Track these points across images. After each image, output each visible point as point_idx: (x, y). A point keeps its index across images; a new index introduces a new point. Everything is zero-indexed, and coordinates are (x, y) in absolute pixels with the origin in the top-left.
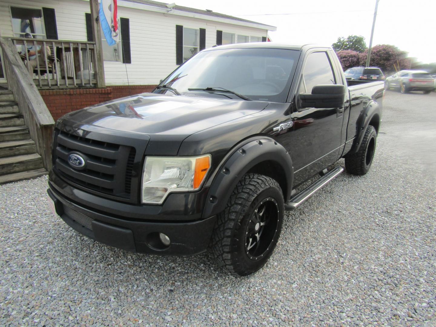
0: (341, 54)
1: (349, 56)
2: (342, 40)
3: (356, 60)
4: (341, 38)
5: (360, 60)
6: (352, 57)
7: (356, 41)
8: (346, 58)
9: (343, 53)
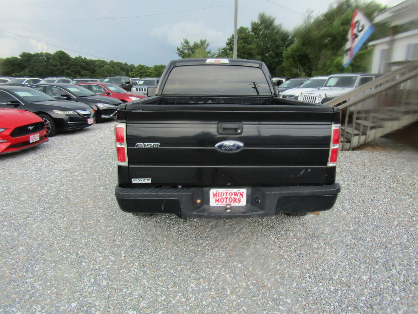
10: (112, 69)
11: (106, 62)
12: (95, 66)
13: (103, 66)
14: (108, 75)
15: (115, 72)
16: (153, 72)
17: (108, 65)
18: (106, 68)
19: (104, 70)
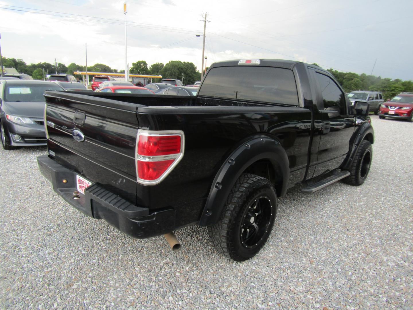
10: (361, 82)
11: (357, 75)
12: (344, 79)
13: (352, 79)
14: (356, 88)
15: (363, 86)
16: (399, 87)
17: (358, 78)
18: (355, 81)
19: (352, 83)
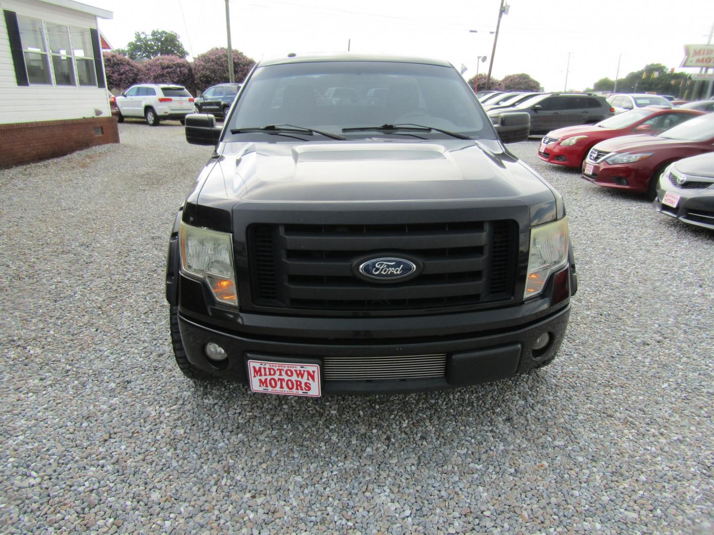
0: (160, 61)
1: (174, 65)
2: (142, 36)
3: (186, 71)
4: (140, 33)
5: (193, 71)
6: (180, 67)
7: (166, 39)
8: (170, 68)
9: (163, 59)
